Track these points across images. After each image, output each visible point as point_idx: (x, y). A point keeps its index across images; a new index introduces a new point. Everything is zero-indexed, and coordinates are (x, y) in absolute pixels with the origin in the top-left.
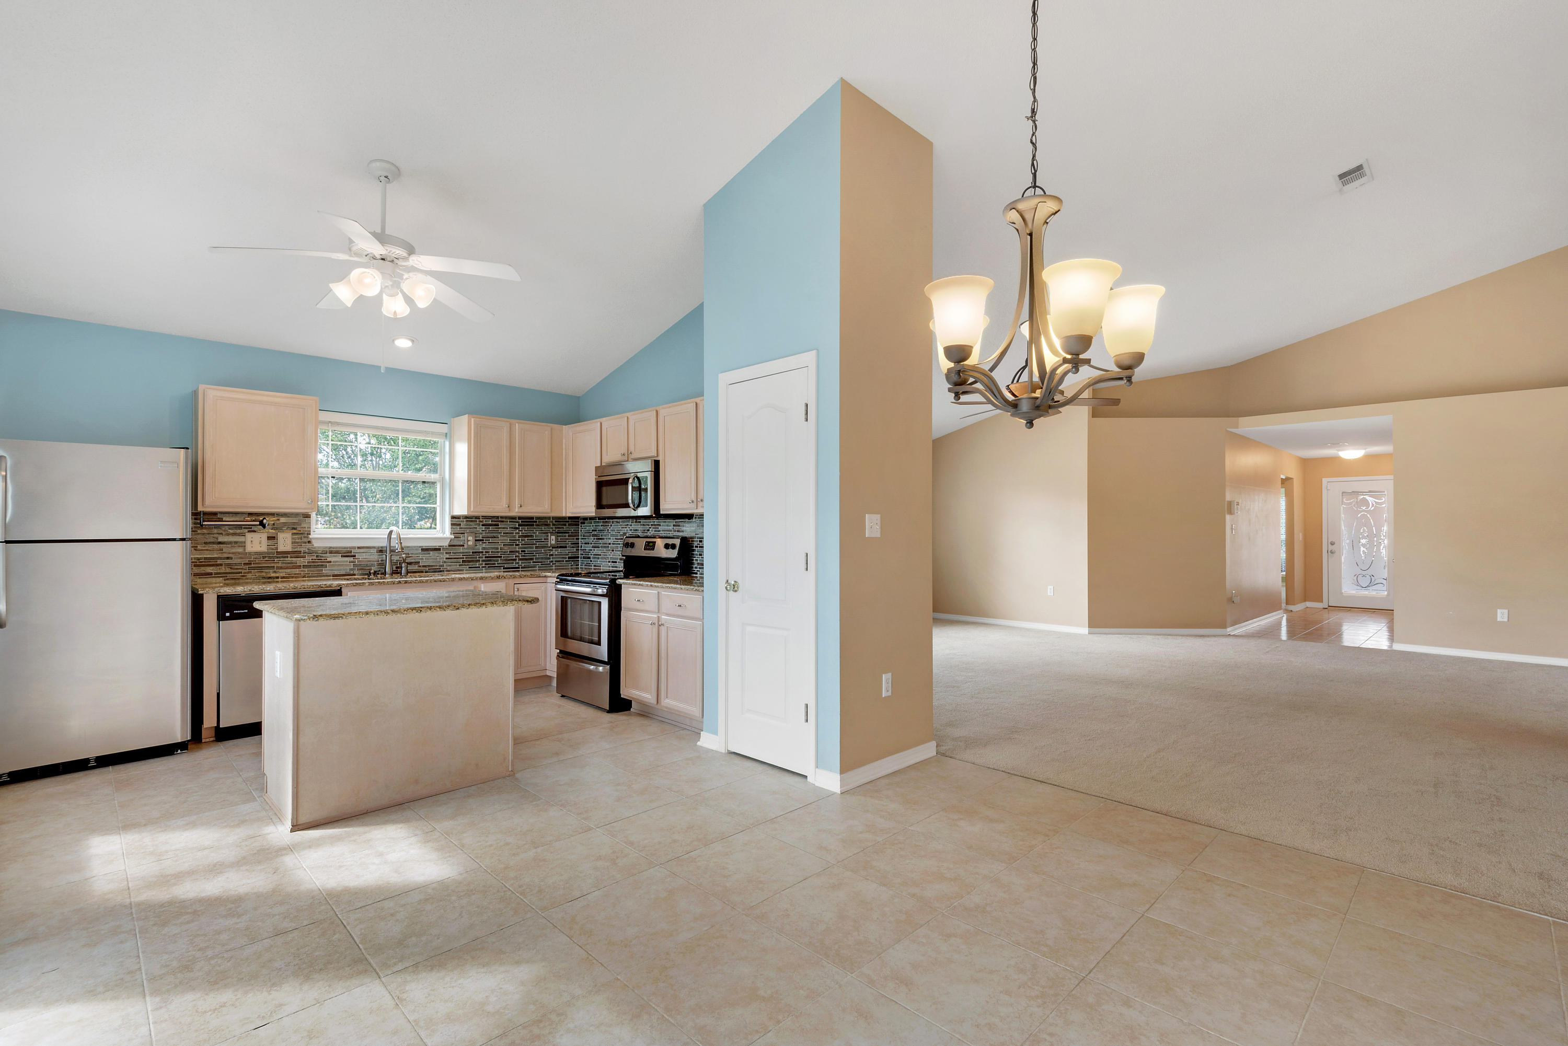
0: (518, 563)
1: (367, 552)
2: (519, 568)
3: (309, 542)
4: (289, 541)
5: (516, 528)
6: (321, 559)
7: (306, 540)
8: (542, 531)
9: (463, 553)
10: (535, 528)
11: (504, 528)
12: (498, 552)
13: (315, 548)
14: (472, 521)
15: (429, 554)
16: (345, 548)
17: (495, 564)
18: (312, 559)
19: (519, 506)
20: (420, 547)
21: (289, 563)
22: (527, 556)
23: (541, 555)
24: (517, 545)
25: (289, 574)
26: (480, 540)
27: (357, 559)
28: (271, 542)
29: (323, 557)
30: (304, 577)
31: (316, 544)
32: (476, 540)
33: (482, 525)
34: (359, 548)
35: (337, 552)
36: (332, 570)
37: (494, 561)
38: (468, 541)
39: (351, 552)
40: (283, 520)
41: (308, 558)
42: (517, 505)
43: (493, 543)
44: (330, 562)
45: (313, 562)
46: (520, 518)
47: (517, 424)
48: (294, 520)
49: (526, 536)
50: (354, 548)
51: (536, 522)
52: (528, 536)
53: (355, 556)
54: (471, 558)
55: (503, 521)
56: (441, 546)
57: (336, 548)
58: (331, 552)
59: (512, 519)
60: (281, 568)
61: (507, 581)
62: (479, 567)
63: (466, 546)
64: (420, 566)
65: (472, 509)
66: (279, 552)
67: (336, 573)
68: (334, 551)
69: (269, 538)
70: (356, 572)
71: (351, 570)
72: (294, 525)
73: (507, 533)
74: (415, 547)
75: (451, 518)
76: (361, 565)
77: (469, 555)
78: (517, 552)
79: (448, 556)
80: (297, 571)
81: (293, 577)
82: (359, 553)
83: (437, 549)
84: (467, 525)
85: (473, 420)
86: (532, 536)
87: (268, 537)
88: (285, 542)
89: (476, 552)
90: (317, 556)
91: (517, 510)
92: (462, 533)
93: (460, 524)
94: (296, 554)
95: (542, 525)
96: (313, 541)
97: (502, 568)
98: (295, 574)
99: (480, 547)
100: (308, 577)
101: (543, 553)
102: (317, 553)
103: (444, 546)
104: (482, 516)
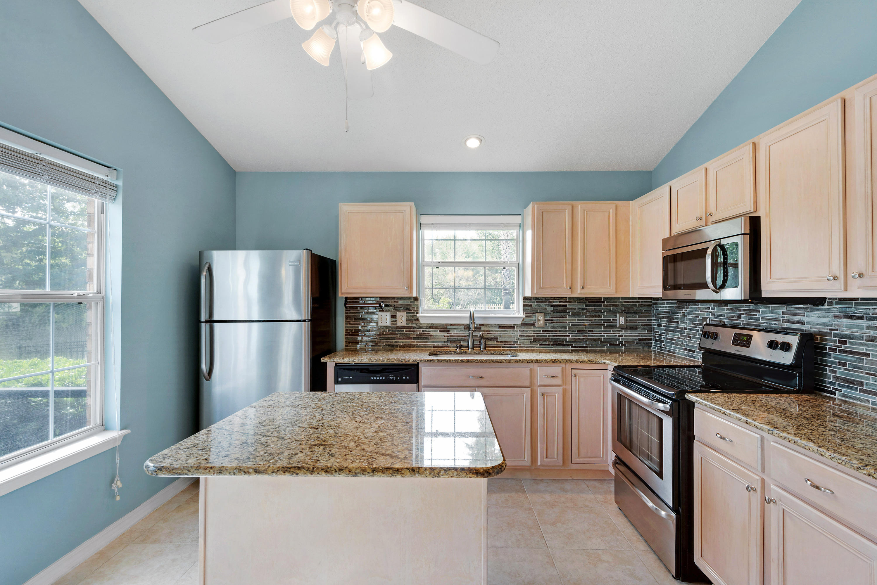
0: (586, 343)
1: (457, 329)
2: (586, 347)
3: (418, 319)
4: (404, 319)
5: (584, 309)
6: (426, 333)
7: (416, 318)
8: (610, 311)
9: (534, 331)
10: (603, 309)
11: (571, 309)
12: (566, 331)
13: (421, 324)
14: (542, 302)
15: (505, 331)
16: (442, 324)
17: (563, 342)
18: (420, 333)
19: (581, 287)
20: (498, 325)
21: (405, 336)
22: (594, 336)
23: (609, 336)
24: (584, 325)
25: (405, 344)
26: (550, 320)
27: (450, 333)
28: (393, 319)
29: (427, 331)
30: (414, 347)
31: (422, 321)
32: (545, 320)
33: (552, 306)
34: (452, 325)
35: (436, 328)
36: (433, 342)
37: (563, 339)
38: (539, 320)
39: (446, 328)
40: (401, 302)
41: (417, 332)
42: (579, 286)
43: (561, 322)
44: (431, 336)
45: (420, 335)
46: (587, 299)
47: (579, 206)
48: (409, 302)
49: (593, 317)
50: (448, 325)
51: (604, 302)
52: (596, 317)
53: (448, 331)
54: (541, 336)
55: (570, 302)
56: (515, 325)
57: (436, 324)
58: (432, 328)
59: (580, 299)
60: (400, 339)
61: (563, 365)
62: (549, 345)
63: (536, 326)
64: (498, 342)
65: (535, 292)
66: (398, 327)
67: (436, 344)
68: (434, 327)
69: (393, 316)
70: (450, 345)
71: (446, 342)
72: (408, 306)
73: (575, 313)
74: (494, 325)
75: (524, 300)
76: (453, 339)
77: (540, 333)
78: (584, 331)
79: (520, 333)
80: (410, 342)
81: (407, 347)
82: (452, 329)
83: (512, 327)
84: (537, 305)
85: (536, 206)
86: (600, 317)
87: (391, 316)
88: (402, 319)
89: (546, 331)
90: (423, 331)
91: (579, 292)
92: (533, 313)
93: (532, 305)
94: (409, 328)
95: (610, 305)
96: (420, 319)
98: (409, 344)
99: (549, 326)
100: (417, 347)
101: (611, 333)
102: (423, 328)
103: (517, 325)
104: (551, 298)
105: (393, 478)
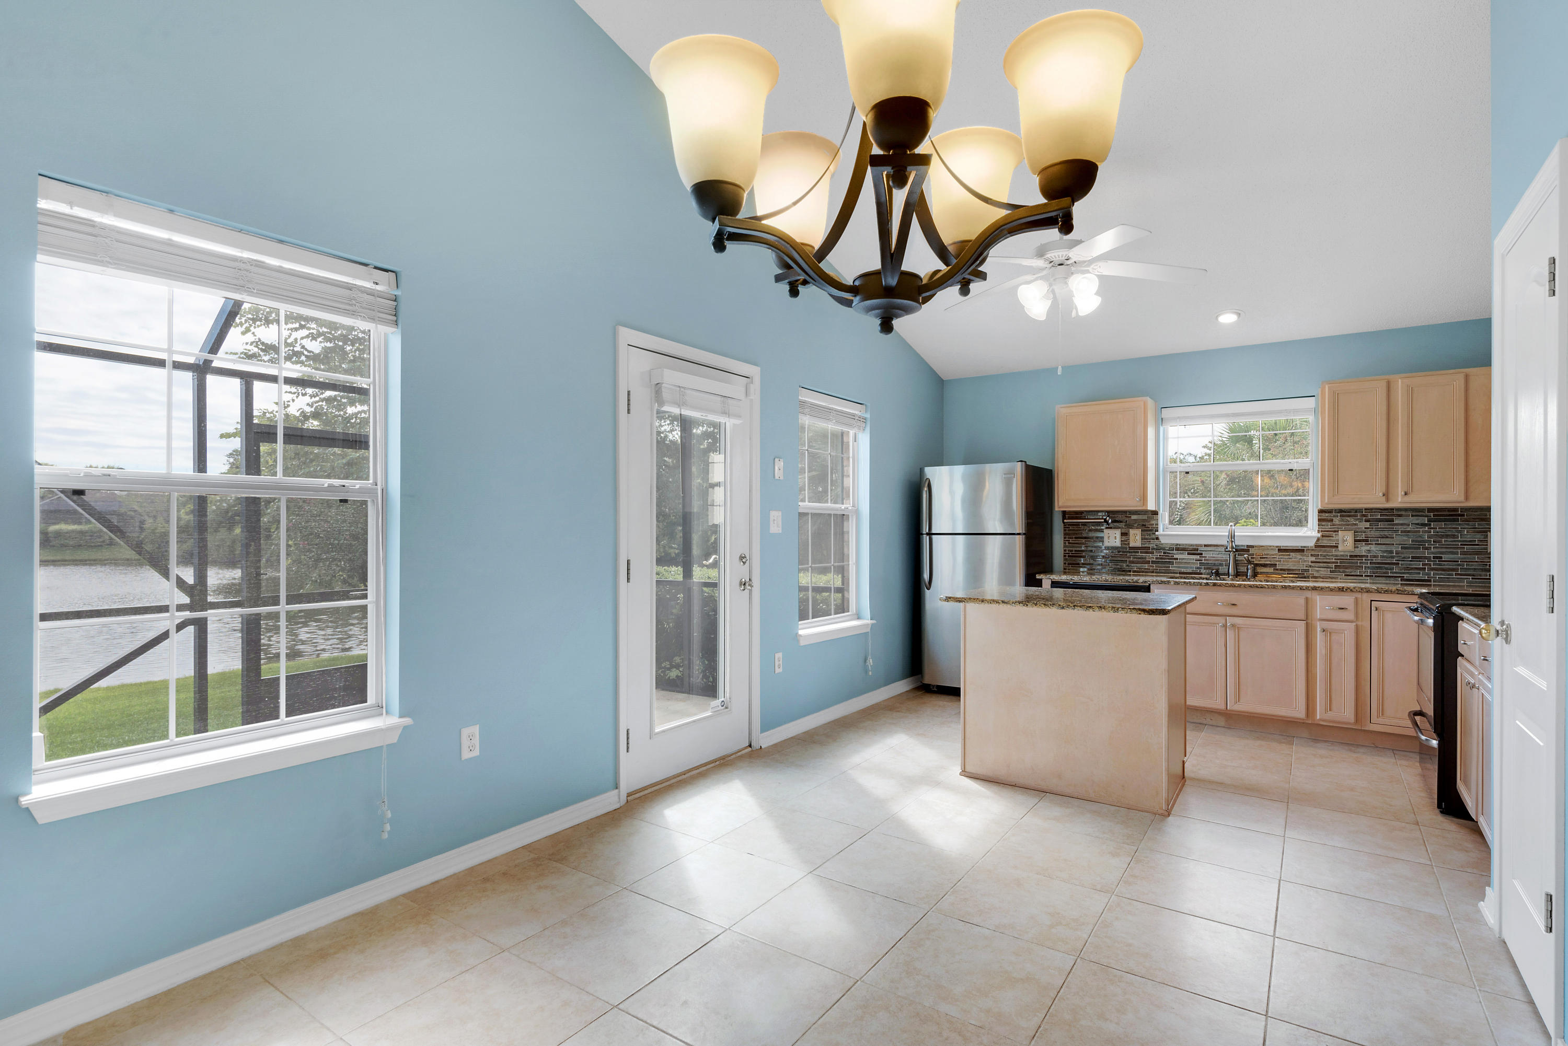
0: (1429, 574)
1: (1214, 551)
2: (1430, 581)
3: (1157, 538)
4: (1139, 537)
5: (1424, 525)
6: (1169, 556)
7: (1154, 536)
8: (1476, 528)
9: (1337, 556)
10: (1460, 524)
11: (1402, 524)
12: (1393, 557)
13: (1162, 544)
14: (1349, 516)
15: (1289, 555)
16: (1192, 545)
17: (1387, 573)
18: (1160, 556)
19: (1403, 493)
20: (1277, 547)
21: (1140, 558)
22: (1444, 565)
23: (1472, 565)
24: (1427, 549)
25: (1140, 569)
26: (1363, 541)
27: (1204, 557)
28: (1124, 538)
29: (1170, 554)
30: (1153, 572)
31: (1163, 540)
32: (1356, 541)
33: (1366, 521)
34: (1205, 546)
35: (1184, 549)
36: (1179, 567)
37: (1387, 569)
38: (1344, 541)
39: (1197, 550)
40: (1134, 517)
41: (1157, 555)
42: (1400, 492)
43: (1384, 544)
44: (1177, 559)
45: (1161, 558)
46: (1430, 510)
47: (1400, 380)
48: (1145, 517)
49: (1442, 536)
50: (1201, 546)
51: (1463, 515)
52: (1447, 536)
53: (1202, 554)
54: (1349, 563)
55: (1400, 516)
56: (1304, 547)
57: (1183, 545)
58: (1177, 549)
59: (1417, 511)
60: (1133, 562)
61: (1359, 595)
62: (1362, 576)
63: (1340, 548)
64: (1277, 569)
65: (1326, 501)
66: (1131, 547)
67: (1183, 570)
68: (1180, 548)
69: (1123, 534)
70: (1203, 571)
71: (1198, 568)
72: (1144, 522)
73: (1409, 532)
74: (1271, 547)
75: (1319, 513)
76: (1208, 563)
77: (1346, 559)
78: (1426, 558)
79: (1313, 559)
80: (1146, 566)
81: (1143, 572)
82: (1206, 551)
83: (1300, 550)
84: (1343, 520)
85: (1327, 387)
86: (1454, 536)
87: (1121, 533)
88: (1136, 538)
89: (1356, 556)
90: (1164, 553)
91: (1400, 500)
92: (1335, 531)
93: (1333, 520)
94: (1145, 550)
95: (1474, 520)
96: (1160, 537)
97: (1400, 579)
98: (1145, 569)
99: (1363, 549)
100: (1156, 573)
101: (1476, 562)
102: (1164, 549)
103: (1308, 547)
104: (1365, 509)
105: (1087, 612)
